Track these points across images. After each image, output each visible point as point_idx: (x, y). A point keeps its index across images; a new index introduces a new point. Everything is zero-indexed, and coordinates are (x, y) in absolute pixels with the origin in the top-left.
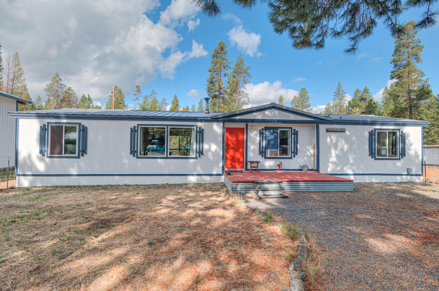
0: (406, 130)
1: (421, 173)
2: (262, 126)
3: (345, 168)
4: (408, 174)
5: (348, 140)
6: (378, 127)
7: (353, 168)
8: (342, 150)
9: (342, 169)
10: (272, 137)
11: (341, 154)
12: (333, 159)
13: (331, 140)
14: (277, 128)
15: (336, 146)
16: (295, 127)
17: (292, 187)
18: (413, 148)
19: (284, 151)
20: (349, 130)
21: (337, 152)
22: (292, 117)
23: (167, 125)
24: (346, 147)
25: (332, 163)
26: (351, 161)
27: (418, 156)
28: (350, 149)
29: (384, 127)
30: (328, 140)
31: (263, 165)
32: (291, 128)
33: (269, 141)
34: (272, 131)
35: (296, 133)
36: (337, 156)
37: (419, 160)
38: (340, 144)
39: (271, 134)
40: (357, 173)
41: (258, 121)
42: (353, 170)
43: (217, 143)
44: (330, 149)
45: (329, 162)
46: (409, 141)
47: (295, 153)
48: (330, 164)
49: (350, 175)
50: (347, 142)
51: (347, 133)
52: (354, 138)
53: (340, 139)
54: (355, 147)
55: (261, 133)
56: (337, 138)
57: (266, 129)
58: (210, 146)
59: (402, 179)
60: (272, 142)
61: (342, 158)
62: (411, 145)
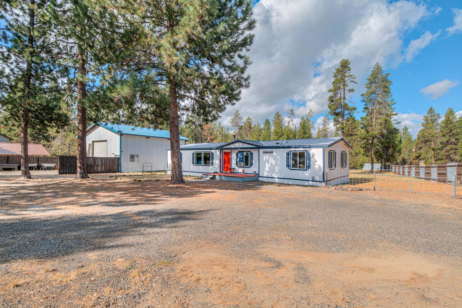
0: (313, 151)
1: (322, 181)
2: (237, 151)
3: (273, 175)
4: (313, 181)
5: (275, 158)
6: (293, 149)
7: (278, 175)
8: (271, 164)
9: (272, 175)
10: (241, 157)
11: (271, 166)
12: (267, 169)
13: (266, 158)
14: (243, 152)
15: (268, 161)
16: (252, 151)
17: (220, 178)
18: (317, 163)
19: (247, 164)
20: (275, 152)
21: (269, 165)
22: (247, 146)
23: (202, 152)
24: (274, 162)
25: (266, 171)
26: (277, 171)
27: (321, 170)
28: (276, 163)
29: (297, 149)
30: (265, 158)
31: (238, 171)
32: (250, 151)
33: (240, 159)
34: (241, 153)
35: (252, 154)
36: (269, 168)
37: (321, 172)
38: (270, 160)
39: (241, 155)
40: (280, 177)
41: (235, 148)
42: (277, 176)
43: (218, 160)
44: (265, 163)
45: (265, 171)
46: (314, 159)
47: (252, 165)
48: (265, 172)
49: (276, 178)
50: (274, 159)
51: (275, 154)
52: (278, 157)
53: (271, 158)
54: (279, 162)
55: (237, 154)
56: (269, 157)
57: (239, 152)
58: (216, 161)
59: (309, 183)
60: (241, 159)
61: (272, 169)
62: (316, 161)
